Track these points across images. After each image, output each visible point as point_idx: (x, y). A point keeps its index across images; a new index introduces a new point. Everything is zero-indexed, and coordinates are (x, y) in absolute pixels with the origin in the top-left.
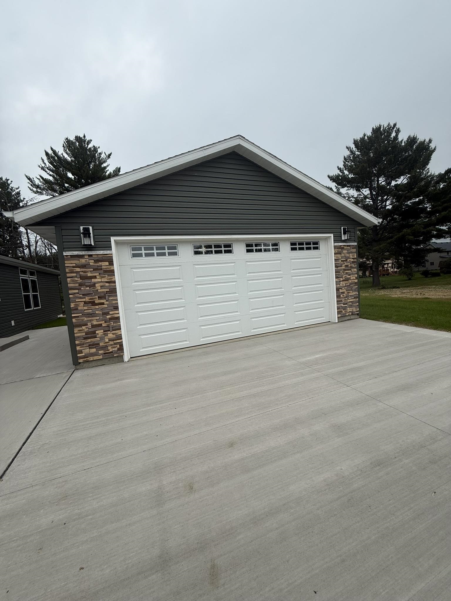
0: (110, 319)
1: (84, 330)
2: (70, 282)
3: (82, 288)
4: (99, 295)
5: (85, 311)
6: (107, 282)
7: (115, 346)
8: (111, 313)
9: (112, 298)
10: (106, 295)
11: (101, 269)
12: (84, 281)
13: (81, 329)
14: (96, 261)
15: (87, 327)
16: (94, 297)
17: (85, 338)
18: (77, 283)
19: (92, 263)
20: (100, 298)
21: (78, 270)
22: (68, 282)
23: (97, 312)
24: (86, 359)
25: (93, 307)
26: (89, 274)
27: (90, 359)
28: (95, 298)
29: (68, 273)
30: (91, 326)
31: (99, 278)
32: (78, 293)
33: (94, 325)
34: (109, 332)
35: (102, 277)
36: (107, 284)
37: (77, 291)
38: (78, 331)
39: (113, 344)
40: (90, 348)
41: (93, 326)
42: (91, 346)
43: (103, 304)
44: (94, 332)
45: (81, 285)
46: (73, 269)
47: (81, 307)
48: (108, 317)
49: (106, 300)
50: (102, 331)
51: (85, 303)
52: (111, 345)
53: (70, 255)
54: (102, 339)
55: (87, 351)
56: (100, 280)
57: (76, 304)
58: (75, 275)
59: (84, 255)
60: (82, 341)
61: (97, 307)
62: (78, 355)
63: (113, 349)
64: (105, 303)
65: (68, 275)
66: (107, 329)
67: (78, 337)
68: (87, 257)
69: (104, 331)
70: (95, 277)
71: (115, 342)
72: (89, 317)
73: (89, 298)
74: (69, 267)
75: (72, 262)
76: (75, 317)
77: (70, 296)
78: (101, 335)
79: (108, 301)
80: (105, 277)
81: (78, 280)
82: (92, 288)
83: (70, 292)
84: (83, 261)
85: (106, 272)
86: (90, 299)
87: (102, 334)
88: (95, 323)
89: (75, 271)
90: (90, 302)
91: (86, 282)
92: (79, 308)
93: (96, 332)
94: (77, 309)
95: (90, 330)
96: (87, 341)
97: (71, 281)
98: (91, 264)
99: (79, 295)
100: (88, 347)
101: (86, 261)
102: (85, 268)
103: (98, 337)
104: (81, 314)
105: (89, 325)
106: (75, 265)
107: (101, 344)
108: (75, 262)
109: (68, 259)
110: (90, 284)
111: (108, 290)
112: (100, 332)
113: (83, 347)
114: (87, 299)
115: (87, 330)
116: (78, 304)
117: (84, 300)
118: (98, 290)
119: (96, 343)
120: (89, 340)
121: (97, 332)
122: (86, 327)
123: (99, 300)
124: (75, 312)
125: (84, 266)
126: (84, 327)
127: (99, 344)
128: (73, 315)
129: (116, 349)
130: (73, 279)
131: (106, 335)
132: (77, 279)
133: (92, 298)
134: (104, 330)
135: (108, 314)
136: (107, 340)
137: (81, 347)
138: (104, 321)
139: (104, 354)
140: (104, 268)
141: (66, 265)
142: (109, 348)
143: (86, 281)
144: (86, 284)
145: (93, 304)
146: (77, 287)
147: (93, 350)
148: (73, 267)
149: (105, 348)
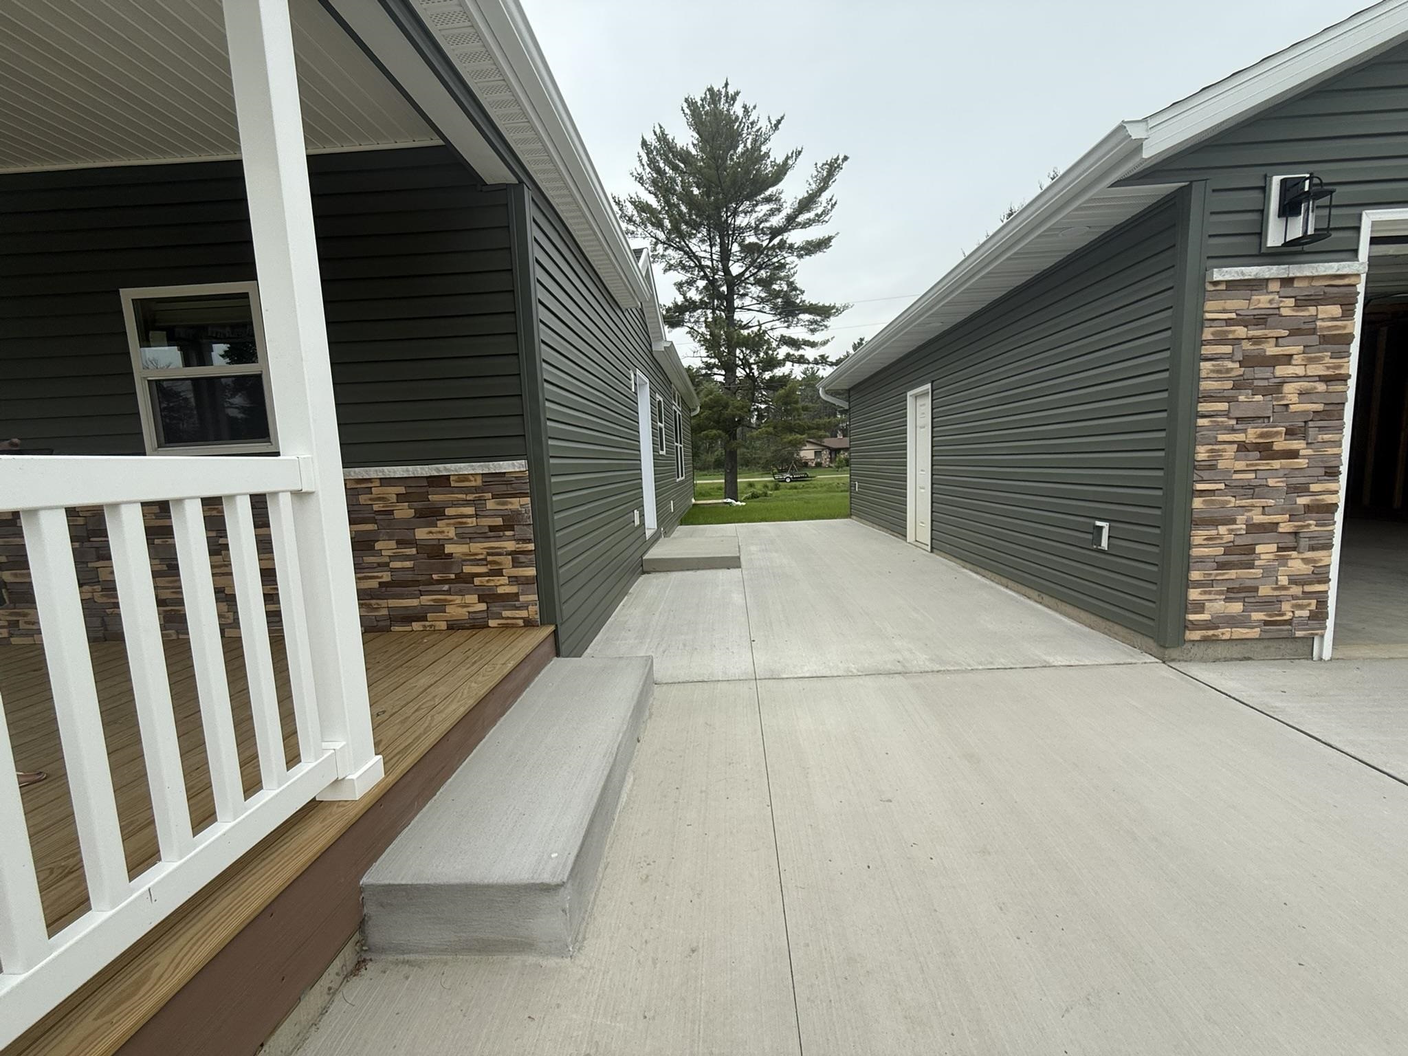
0: (1308, 508)
1: (1222, 539)
2: (1210, 376)
3: (1242, 398)
4: (1287, 424)
5: (1236, 476)
6: (1322, 379)
7: (1305, 602)
8: (1314, 487)
9: (1326, 437)
10: (1311, 424)
11: (1313, 331)
12: (1249, 372)
13: (1214, 532)
14: (1301, 303)
15: (1232, 530)
16: (1275, 429)
17: (1222, 566)
18: (1228, 379)
19: (1287, 308)
20: (1291, 433)
21: (1241, 331)
22: (1203, 374)
23: (1271, 482)
24: (1210, 633)
25: (1263, 465)
26: (1271, 350)
27: (1223, 634)
28: (1277, 433)
29: (1209, 342)
30: (1244, 526)
31: (1299, 362)
32: (1227, 414)
33: (1254, 524)
34: (1294, 554)
35: (1311, 361)
36: (1321, 387)
37: (1223, 406)
38: (1205, 539)
39: (1300, 594)
40: (1227, 600)
41: (1252, 528)
42: (1233, 593)
43: (1294, 454)
44: (1250, 549)
45: (1239, 385)
46: (1227, 331)
47: (1229, 461)
48: (1302, 501)
49: (1307, 444)
50: (1273, 547)
51: (1242, 447)
52: (1294, 597)
53: (1227, 282)
54: (1269, 572)
55: (1218, 606)
56: (1300, 371)
57: (1212, 451)
58: (1227, 349)
59: (1268, 280)
60: (1211, 574)
61: (1276, 464)
62: (1191, 617)
63: (1298, 613)
64: (1302, 452)
65: (1207, 350)
66: (1290, 541)
67: (1202, 560)
68: (1274, 287)
69: (1278, 547)
70: (1287, 359)
71: (1308, 588)
72: (1245, 497)
73: (1259, 431)
74: (1215, 323)
75: (1230, 304)
76: (1202, 493)
77: (1201, 422)
78: (1269, 560)
79: (1313, 446)
80: (1321, 358)
81: (1232, 369)
82: (1269, 397)
83: (1203, 407)
84: (1262, 301)
85: (1326, 340)
86: (1261, 435)
87: (1271, 556)
88: (1258, 518)
89: (1231, 336)
90: (1257, 447)
91: (1256, 376)
92: (1221, 465)
93: (1257, 547)
94: (1212, 467)
95: (1239, 541)
96: (1224, 574)
97: (1213, 371)
98: (1284, 312)
99: (1226, 419)
100: (1223, 594)
101: (1271, 302)
102: (1263, 326)
103: (1259, 567)
104: (1222, 486)
105: (1241, 526)
106: (1233, 316)
107: (1265, 591)
108: (1237, 304)
109: (1217, 296)
110: (1265, 383)
111: (1320, 407)
112: (1266, 550)
113: (1210, 593)
114: (1251, 434)
115: (1231, 537)
116: (1219, 450)
117: (1240, 437)
118: (1287, 405)
119: (1248, 583)
120: (1232, 574)
121: (1259, 549)
122: (1229, 530)
123: (1285, 440)
124: (1206, 475)
125: (1260, 320)
126: (1222, 530)
127: (1256, 589)
128: (1199, 487)
129: (1306, 613)
130: (1218, 365)
131: (1283, 561)
132: (1230, 365)
133: (1267, 432)
134: (1280, 545)
135: (1303, 489)
136: (1284, 581)
137: (1205, 593)
138: (1288, 516)
139: (1266, 623)
140: (1323, 328)
141: (1208, 316)
142: (1286, 607)
143: (1260, 372)
144: (1256, 383)
145: (1266, 451)
146: (1226, 394)
147: (1236, 608)
148: (1229, 322)
149: (1270, 604)
